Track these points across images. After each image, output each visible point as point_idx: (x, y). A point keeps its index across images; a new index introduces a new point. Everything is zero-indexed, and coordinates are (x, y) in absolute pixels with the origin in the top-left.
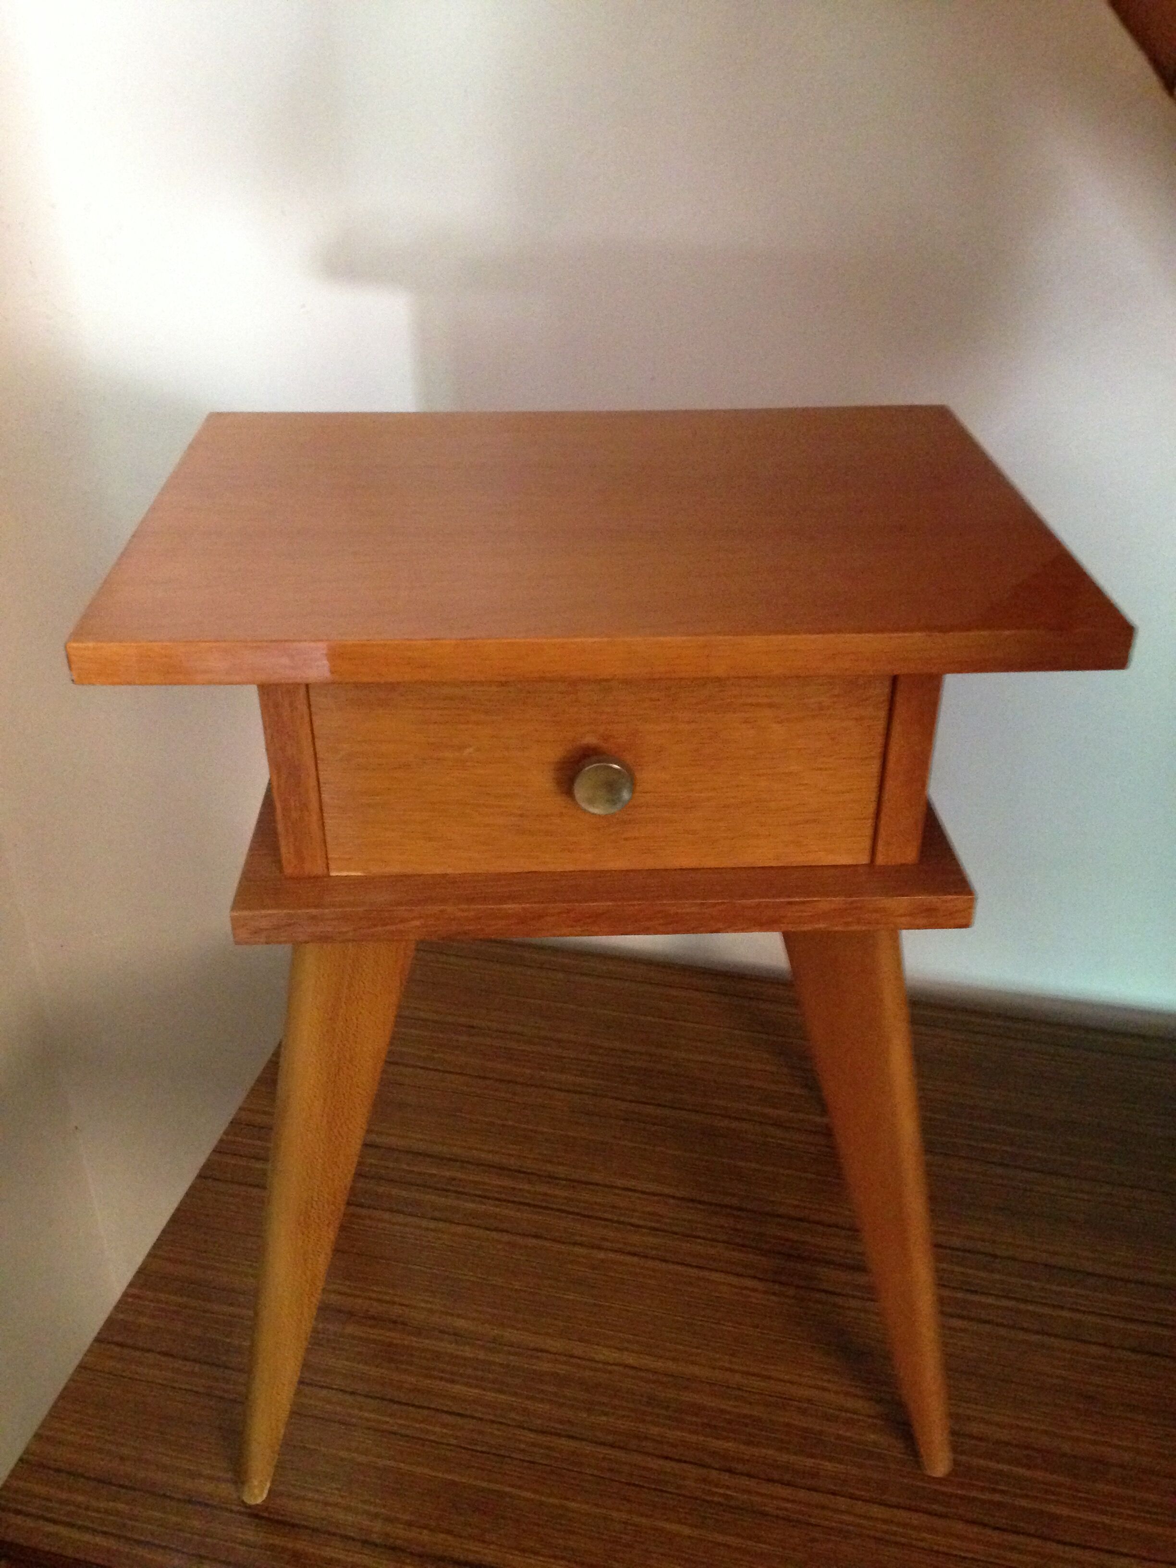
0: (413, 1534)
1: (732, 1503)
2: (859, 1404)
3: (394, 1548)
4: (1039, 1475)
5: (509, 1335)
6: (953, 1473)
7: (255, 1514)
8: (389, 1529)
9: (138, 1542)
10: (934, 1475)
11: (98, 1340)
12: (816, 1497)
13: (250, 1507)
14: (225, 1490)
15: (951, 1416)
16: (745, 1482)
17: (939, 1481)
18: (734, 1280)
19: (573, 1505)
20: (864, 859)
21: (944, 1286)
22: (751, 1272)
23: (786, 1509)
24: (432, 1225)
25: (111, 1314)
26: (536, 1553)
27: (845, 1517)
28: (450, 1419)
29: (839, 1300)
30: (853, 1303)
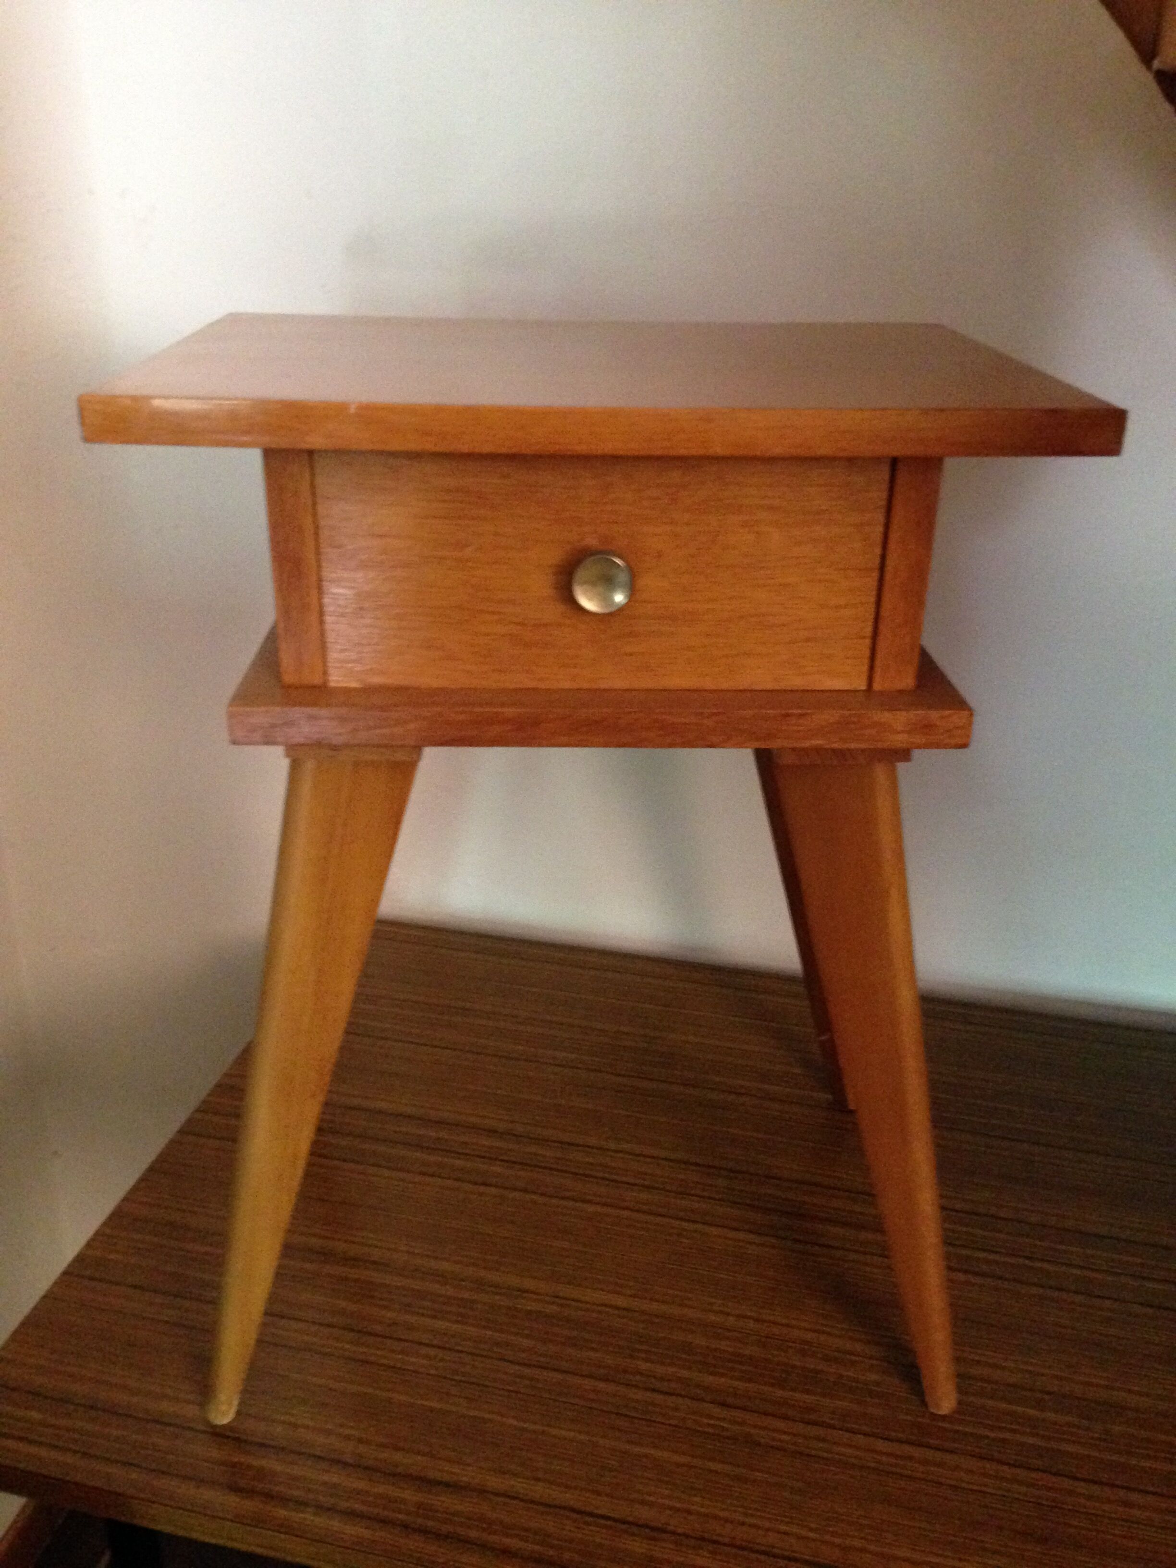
0: (384, 1455)
1: (725, 1434)
2: (858, 1347)
3: (366, 1468)
4: (1051, 1416)
5: (494, 1277)
6: (957, 1411)
7: (219, 1434)
8: (362, 1449)
9: (96, 1457)
10: (940, 1413)
11: (65, 1273)
12: (814, 1431)
13: (216, 1426)
14: (191, 1411)
15: (957, 1360)
16: (738, 1414)
17: (944, 1418)
18: (732, 1234)
19: (554, 1431)
20: (861, 684)
21: (950, 1244)
22: (746, 1227)
23: (780, 1441)
24: (418, 1179)
25: (82, 1249)
26: (515, 1475)
27: (843, 1450)
28: (432, 1352)
29: (839, 1254)
30: (852, 1256)
